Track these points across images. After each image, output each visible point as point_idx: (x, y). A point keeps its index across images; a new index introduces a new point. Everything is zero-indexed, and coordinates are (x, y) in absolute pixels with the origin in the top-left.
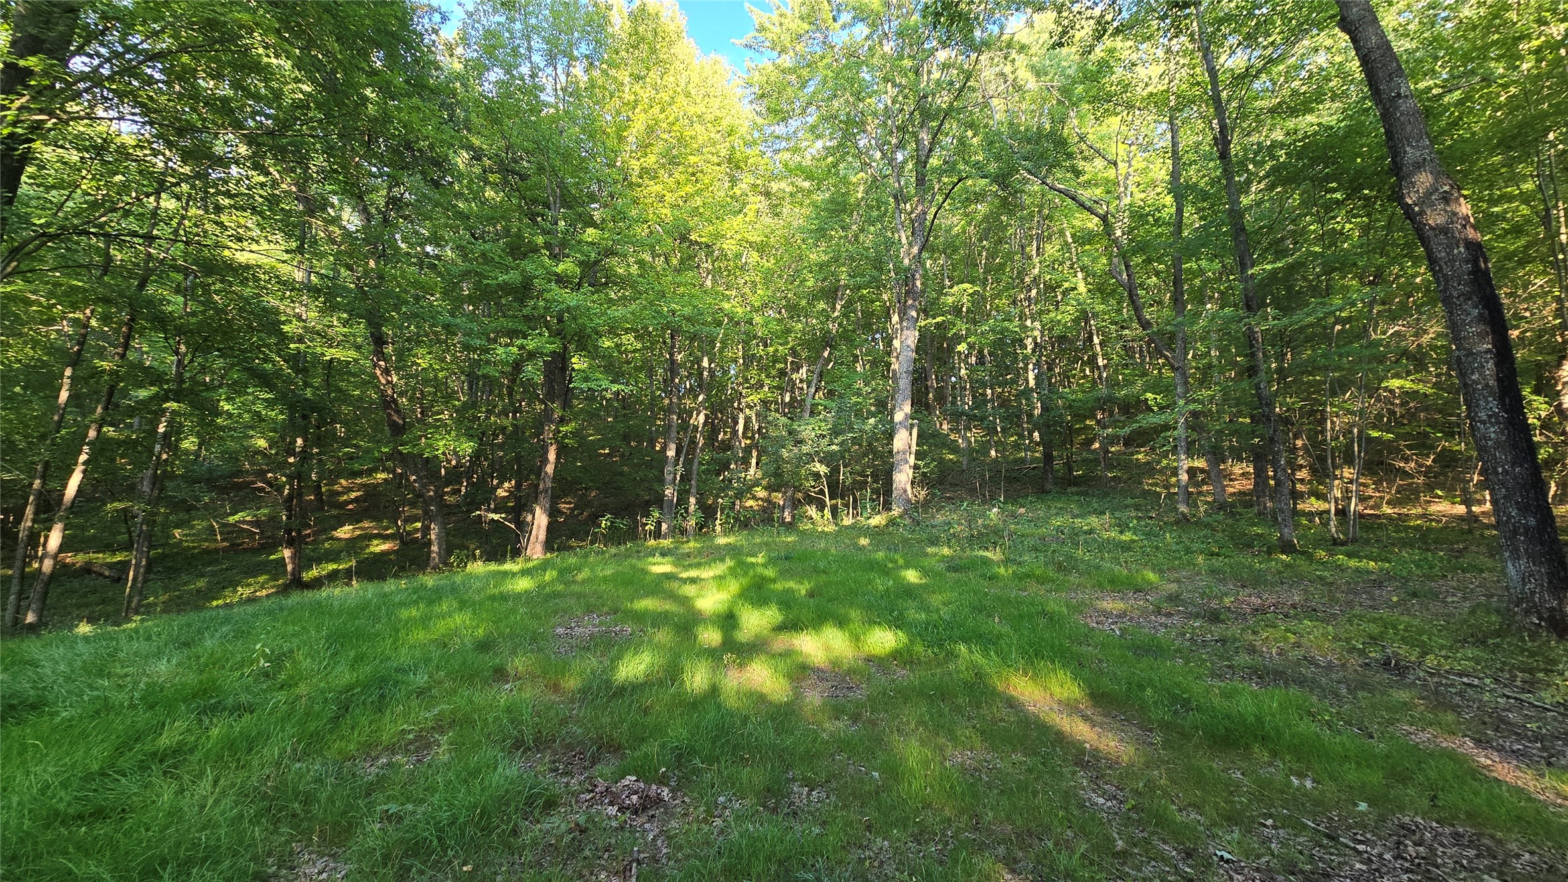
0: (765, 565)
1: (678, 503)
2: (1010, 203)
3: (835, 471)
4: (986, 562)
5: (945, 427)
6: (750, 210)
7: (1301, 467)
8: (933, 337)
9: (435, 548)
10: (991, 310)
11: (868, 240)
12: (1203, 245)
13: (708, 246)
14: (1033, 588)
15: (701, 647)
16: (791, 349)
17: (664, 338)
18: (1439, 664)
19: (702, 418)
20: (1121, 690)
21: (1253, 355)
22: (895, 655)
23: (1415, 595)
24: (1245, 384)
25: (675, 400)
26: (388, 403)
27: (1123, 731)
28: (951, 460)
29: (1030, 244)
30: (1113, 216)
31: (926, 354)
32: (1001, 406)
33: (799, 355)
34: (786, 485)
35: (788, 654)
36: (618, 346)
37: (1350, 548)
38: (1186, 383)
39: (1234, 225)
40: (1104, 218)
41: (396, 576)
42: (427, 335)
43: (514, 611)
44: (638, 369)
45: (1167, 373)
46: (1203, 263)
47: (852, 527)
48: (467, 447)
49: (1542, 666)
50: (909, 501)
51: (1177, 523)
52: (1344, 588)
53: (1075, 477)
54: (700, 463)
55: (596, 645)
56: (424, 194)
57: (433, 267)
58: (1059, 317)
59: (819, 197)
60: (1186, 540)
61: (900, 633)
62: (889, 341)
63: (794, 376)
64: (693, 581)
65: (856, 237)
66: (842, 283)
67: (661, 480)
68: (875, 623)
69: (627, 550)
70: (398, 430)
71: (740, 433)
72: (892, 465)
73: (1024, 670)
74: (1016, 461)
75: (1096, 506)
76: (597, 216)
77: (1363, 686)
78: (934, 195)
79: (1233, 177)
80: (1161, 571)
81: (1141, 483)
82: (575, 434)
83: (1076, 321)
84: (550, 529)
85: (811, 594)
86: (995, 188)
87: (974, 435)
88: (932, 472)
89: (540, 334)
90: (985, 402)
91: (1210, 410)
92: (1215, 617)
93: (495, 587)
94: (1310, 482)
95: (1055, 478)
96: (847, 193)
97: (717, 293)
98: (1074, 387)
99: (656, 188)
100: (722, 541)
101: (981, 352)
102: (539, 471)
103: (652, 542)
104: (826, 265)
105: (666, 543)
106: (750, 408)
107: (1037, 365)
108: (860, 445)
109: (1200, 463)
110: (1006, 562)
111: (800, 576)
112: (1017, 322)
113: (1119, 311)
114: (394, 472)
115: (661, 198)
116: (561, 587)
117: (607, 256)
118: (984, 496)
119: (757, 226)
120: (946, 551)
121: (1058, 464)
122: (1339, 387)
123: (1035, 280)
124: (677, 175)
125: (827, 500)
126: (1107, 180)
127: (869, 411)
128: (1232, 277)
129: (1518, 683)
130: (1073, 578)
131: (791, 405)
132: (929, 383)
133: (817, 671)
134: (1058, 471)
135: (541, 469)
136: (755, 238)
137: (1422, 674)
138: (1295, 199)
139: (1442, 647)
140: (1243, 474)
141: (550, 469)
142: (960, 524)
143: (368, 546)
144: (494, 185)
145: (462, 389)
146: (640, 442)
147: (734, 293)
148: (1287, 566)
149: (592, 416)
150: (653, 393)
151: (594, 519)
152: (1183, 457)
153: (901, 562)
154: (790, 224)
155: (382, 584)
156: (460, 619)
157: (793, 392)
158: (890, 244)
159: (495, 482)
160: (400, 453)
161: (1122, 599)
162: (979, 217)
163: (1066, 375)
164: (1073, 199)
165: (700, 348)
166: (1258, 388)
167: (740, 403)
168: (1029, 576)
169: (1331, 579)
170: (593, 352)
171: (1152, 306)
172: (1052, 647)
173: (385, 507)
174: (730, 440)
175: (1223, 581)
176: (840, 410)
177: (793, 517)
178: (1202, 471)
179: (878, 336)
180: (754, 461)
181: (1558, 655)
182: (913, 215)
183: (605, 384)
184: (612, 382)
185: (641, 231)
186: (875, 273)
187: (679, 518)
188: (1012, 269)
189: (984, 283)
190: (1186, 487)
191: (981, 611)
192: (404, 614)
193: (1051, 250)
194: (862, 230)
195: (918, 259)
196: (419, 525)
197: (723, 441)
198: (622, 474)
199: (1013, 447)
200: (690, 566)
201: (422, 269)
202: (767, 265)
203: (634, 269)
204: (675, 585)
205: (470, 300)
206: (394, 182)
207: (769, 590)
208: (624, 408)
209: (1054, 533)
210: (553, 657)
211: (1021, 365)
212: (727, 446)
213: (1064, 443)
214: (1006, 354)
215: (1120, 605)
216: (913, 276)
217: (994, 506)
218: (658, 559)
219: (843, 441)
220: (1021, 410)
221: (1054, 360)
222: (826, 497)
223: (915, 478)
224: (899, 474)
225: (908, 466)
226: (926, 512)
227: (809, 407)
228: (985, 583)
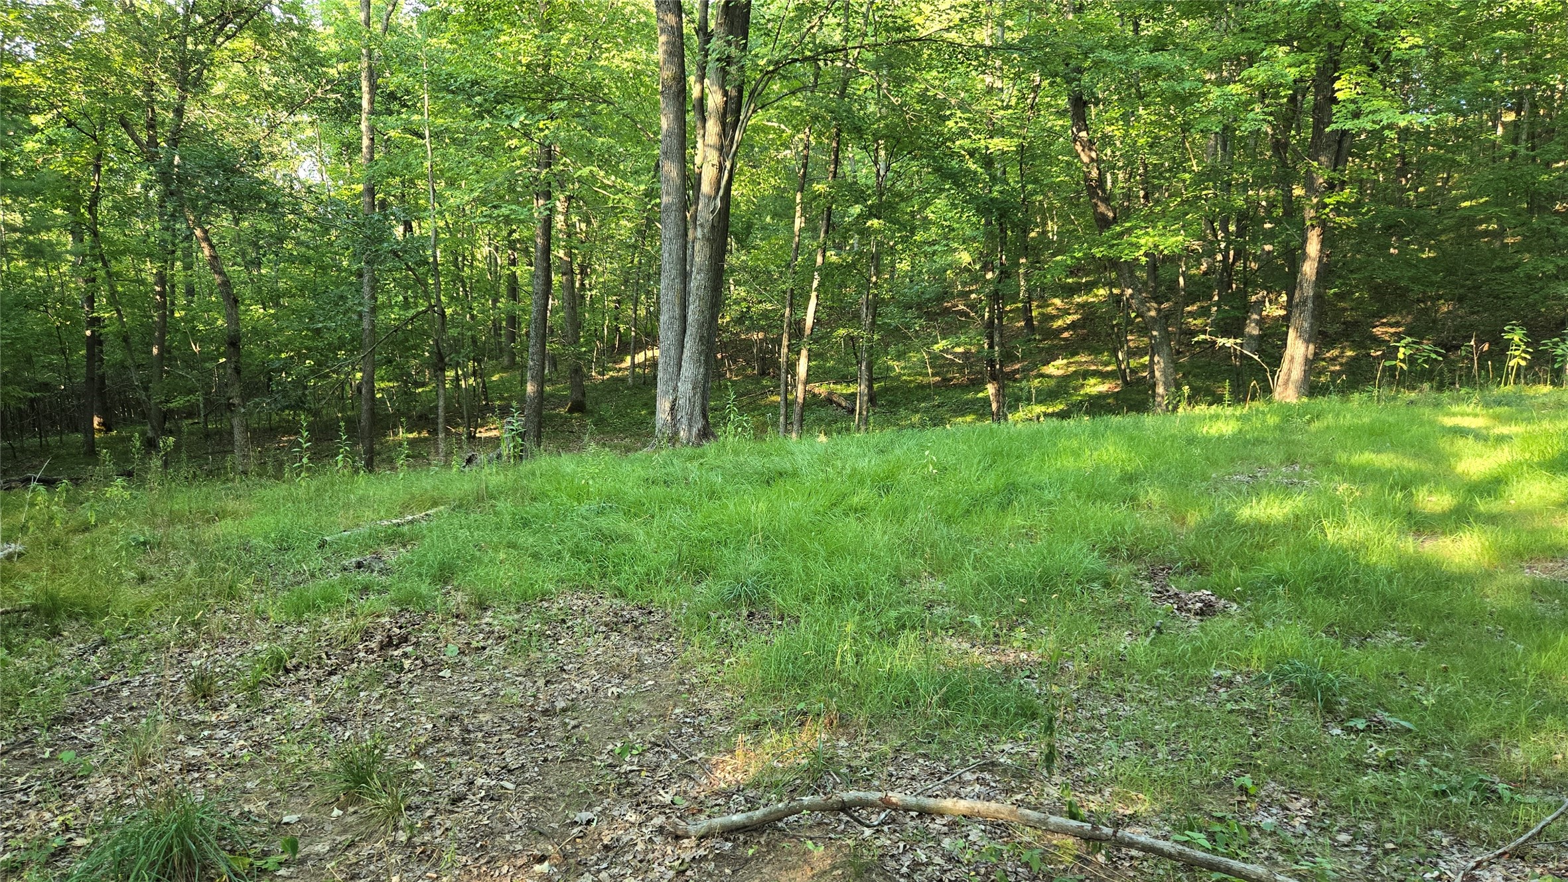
9: (1160, 390)
141: (1309, 267)
143: (1083, 386)
196: (1147, 359)
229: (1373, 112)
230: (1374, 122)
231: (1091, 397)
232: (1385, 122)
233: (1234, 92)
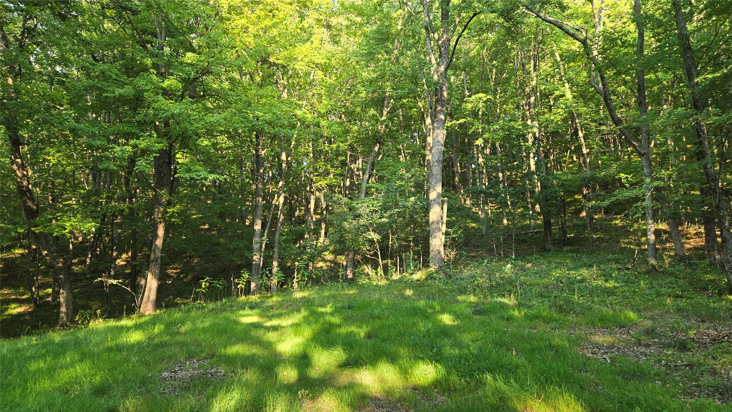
0: (332, 314)
1: (264, 266)
2: (514, 32)
3: (385, 238)
4: (503, 306)
5: (468, 202)
6: (316, 39)
8: (457, 134)
9: (63, 309)
10: (500, 113)
11: (406, 61)
12: (659, 61)
13: (283, 67)
14: (542, 327)
15: (281, 384)
16: (350, 145)
17: (250, 138)
19: (282, 199)
20: (614, 407)
21: (701, 143)
22: (436, 384)
24: (696, 166)
25: (260, 186)
26: (23, 192)
28: (473, 227)
29: (529, 63)
30: (591, 40)
31: (452, 147)
32: (510, 185)
33: (356, 150)
34: (348, 249)
35: (351, 386)
36: (214, 145)
38: (650, 165)
39: (682, 45)
40: (584, 42)
41: (29, 333)
42: (57, 138)
43: (126, 360)
44: (231, 162)
45: (635, 158)
46: (660, 74)
47: (400, 281)
48: (91, 226)
50: (443, 260)
51: (648, 272)
53: (568, 239)
54: (281, 235)
55: (195, 386)
56: (52, 25)
57: (62, 83)
58: (552, 118)
59: (368, 29)
60: (656, 286)
61: (439, 367)
62: (424, 139)
63: (352, 166)
64: (275, 328)
65: (397, 59)
66: (387, 94)
67: (250, 249)
68: (419, 358)
69: (222, 305)
70: (32, 214)
71: (312, 210)
72: (429, 232)
73: (538, 393)
74: (523, 227)
75: (585, 260)
76: (195, 43)
78: (455, 27)
79: (680, 9)
80: (639, 311)
81: (618, 242)
82: (180, 214)
83: (565, 120)
84: (160, 290)
85: (369, 336)
86: (501, 20)
87: (491, 208)
88: (459, 237)
89: (150, 136)
90: (498, 182)
91: (669, 186)
92: (683, 347)
93: (112, 340)
95: (553, 240)
96: (390, 26)
97: (291, 103)
98: (565, 170)
99: (241, 22)
100: (298, 295)
101: (493, 145)
102: (150, 244)
103: (243, 298)
104: (376, 80)
105: (254, 298)
106: (319, 190)
107: (537, 153)
108: (404, 218)
109: (663, 226)
110: (519, 306)
111: (359, 321)
112: (520, 122)
113: (597, 112)
114: (29, 248)
115: (246, 30)
116: (166, 338)
117: (204, 74)
118: (500, 254)
119: (321, 51)
120: (472, 298)
121: (555, 229)
123: (534, 90)
124: (258, 12)
125: (380, 260)
126: (585, 14)
127: (410, 192)
128: (681, 85)
130: (571, 318)
131: (351, 188)
132: (455, 169)
133: (374, 399)
134: (555, 234)
135: (152, 242)
136: (320, 60)
138: (726, 26)
140: (696, 234)
141: (159, 242)
142: (482, 277)
143: (7, 309)
144: (112, 19)
145: (87, 180)
146: (233, 219)
147: (305, 103)
149: (194, 199)
150: (243, 180)
151: (196, 281)
152: (650, 222)
153: (438, 308)
154: (346, 50)
155: (16, 341)
156: (81, 369)
157: (352, 178)
158: (423, 64)
159: (115, 254)
160: (34, 233)
161: (610, 334)
162: (490, 43)
163: (558, 161)
164: (560, 28)
165: (279, 145)
166: (705, 167)
167: (311, 188)
168: (537, 317)
170: (195, 150)
171: (621, 107)
172: (559, 375)
173: (22, 277)
174: (304, 216)
175: (687, 317)
176: (388, 191)
177: (354, 274)
178: (665, 232)
179: (416, 134)
180: (323, 232)
182: (440, 42)
183: (203, 174)
184: (210, 172)
185: (230, 55)
186: (413, 87)
187: (265, 278)
188: (516, 82)
189: (495, 93)
190: (654, 245)
191: (501, 346)
192: (33, 366)
193: (545, 66)
194: (402, 54)
195: (444, 75)
196: (50, 290)
197: (299, 217)
198: (219, 244)
199: (520, 216)
200: (273, 316)
201: (52, 85)
202: (329, 81)
203: (226, 85)
204: (261, 332)
205: (93, 108)
206: (28, 16)
207: (336, 334)
208: (220, 193)
209: (555, 282)
210: (159, 397)
211: (524, 154)
212: (302, 221)
213: (559, 212)
214: (513, 146)
215: (609, 339)
216: (441, 88)
217: (508, 262)
218: (247, 311)
219: (391, 215)
220: (525, 188)
221: (549, 150)
222: (379, 259)
223: (446, 242)
224: (434, 240)
225: (441, 233)
226: (456, 268)
227: (364, 189)
228: (504, 323)
229: (196, 171)
230: (197, 176)
231: (13, 316)
232: (202, 176)
233: (127, 150)
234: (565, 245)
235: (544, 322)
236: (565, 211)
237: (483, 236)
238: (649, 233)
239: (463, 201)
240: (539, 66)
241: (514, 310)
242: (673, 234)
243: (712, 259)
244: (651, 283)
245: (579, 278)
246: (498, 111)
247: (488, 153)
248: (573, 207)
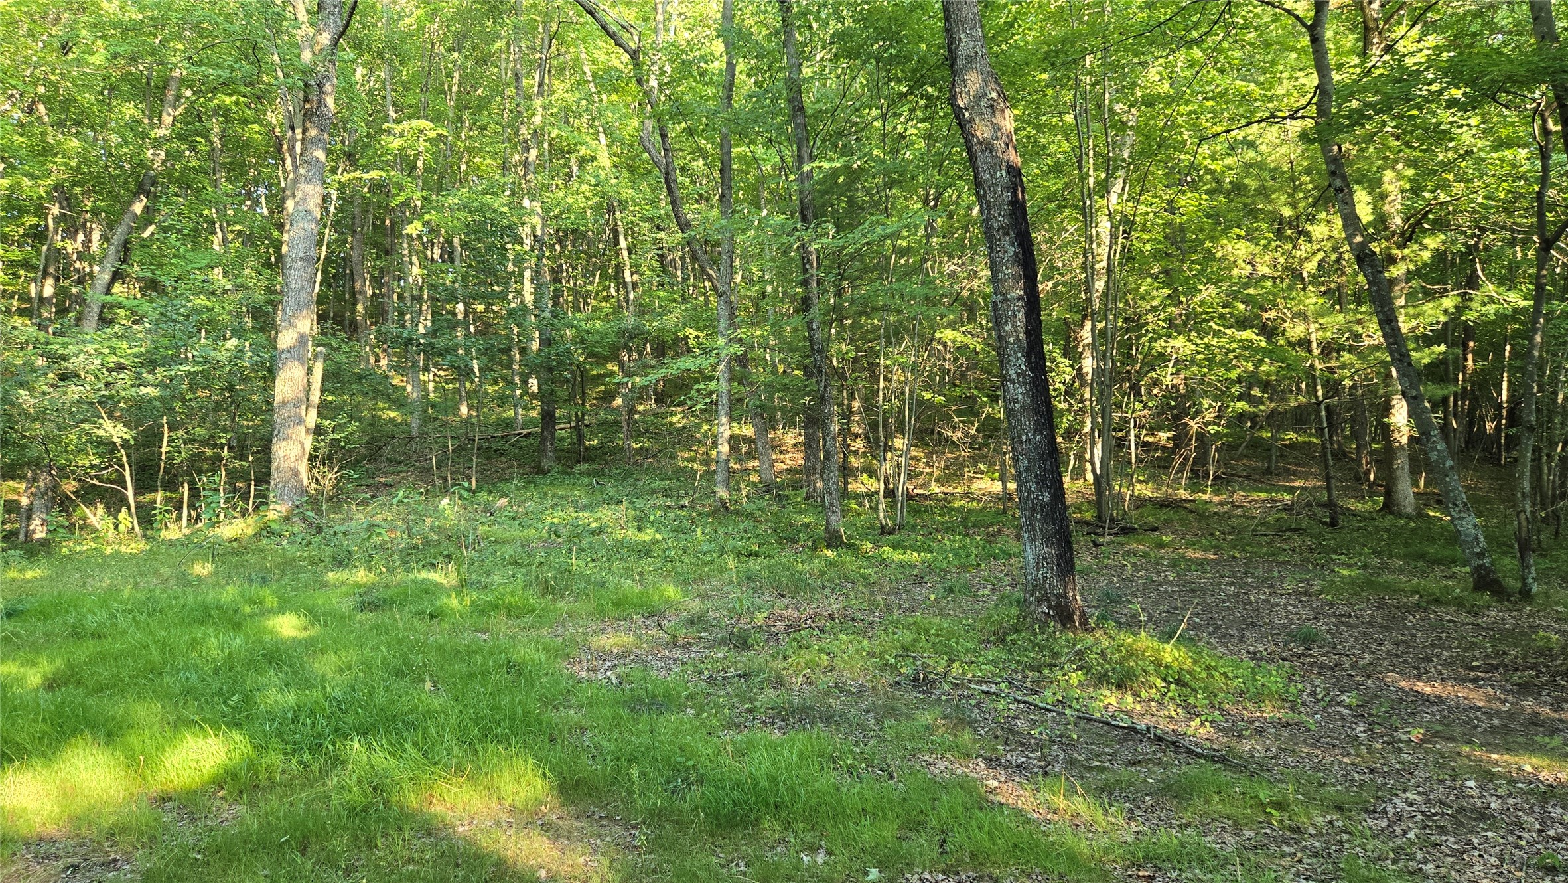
3: (148, 436)
4: (429, 590)
5: (384, 362)
7: (856, 436)
8: (366, 207)
10: (467, 173)
14: (502, 625)
18: (964, 673)
20: (605, 771)
23: (951, 590)
27: (599, 836)
28: (392, 420)
29: (529, 74)
30: (647, 55)
31: (354, 232)
34: (35, 465)
37: (896, 537)
39: (792, 101)
40: (634, 55)
47: (185, 543)
49: (1048, 660)
50: (302, 491)
51: (713, 513)
52: (886, 588)
53: (586, 449)
58: (570, 200)
60: (721, 537)
61: (237, 738)
63: (65, 246)
66: (175, 73)
68: (188, 725)
72: (272, 426)
73: (459, 766)
74: (499, 423)
75: (611, 492)
77: (891, 712)
80: (685, 584)
81: (673, 457)
83: (595, 209)
85: (51, 685)
87: (433, 380)
88: (347, 440)
90: (454, 325)
92: (742, 643)
94: (864, 455)
95: (556, 451)
107: (537, 271)
109: (745, 430)
110: (462, 587)
112: (505, 198)
113: (653, 202)
118: (444, 480)
120: (362, 576)
121: (563, 430)
122: (894, 335)
123: (536, 135)
125: (130, 493)
127: (226, 326)
129: (1028, 684)
130: (564, 604)
131: (56, 303)
132: (358, 286)
134: (562, 440)
137: (947, 687)
139: (968, 651)
140: (794, 445)
142: (392, 529)
148: (832, 564)
152: (725, 420)
153: (271, 601)
157: (61, 277)
161: (629, 629)
162: (448, 10)
164: (595, 16)
166: (810, 327)
168: (495, 607)
169: (874, 578)
172: (511, 720)
175: (758, 591)
177: (52, 529)
178: (747, 440)
181: (1061, 647)
186: (245, 67)
188: (502, 111)
189: (456, 125)
190: (728, 462)
191: (401, 676)
193: (561, 89)
195: (332, 56)
199: (495, 400)
209: (547, 534)
211: (513, 269)
213: (572, 396)
215: (627, 639)
216: (320, 85)
219: (168, 380)
220: (510, 343)
222: (126, 488)
223: (316, 450)
224: (284, 443)
225: (302, 429)
226: (338, 510)
227: (96, 309)
228: (420, 625)
234: (579, 462)
235: (509, 615)
236: (584, 393)
237: (411, 438)
238: (720, 441)
239: (372, 361)
240: (550, 86)
241: (449, 596)
242: (759, 444)
243: (812, 487)
244: (716, 532)
245: (594, 525)
246: (463, 167)
247: (436, 256)
248: (603, 387)
